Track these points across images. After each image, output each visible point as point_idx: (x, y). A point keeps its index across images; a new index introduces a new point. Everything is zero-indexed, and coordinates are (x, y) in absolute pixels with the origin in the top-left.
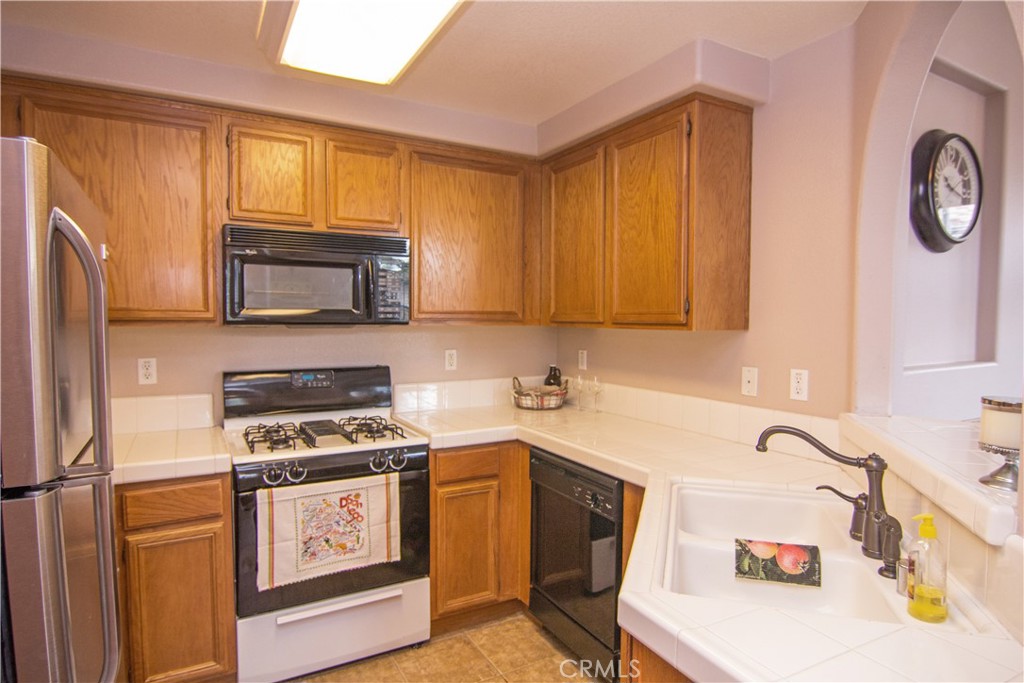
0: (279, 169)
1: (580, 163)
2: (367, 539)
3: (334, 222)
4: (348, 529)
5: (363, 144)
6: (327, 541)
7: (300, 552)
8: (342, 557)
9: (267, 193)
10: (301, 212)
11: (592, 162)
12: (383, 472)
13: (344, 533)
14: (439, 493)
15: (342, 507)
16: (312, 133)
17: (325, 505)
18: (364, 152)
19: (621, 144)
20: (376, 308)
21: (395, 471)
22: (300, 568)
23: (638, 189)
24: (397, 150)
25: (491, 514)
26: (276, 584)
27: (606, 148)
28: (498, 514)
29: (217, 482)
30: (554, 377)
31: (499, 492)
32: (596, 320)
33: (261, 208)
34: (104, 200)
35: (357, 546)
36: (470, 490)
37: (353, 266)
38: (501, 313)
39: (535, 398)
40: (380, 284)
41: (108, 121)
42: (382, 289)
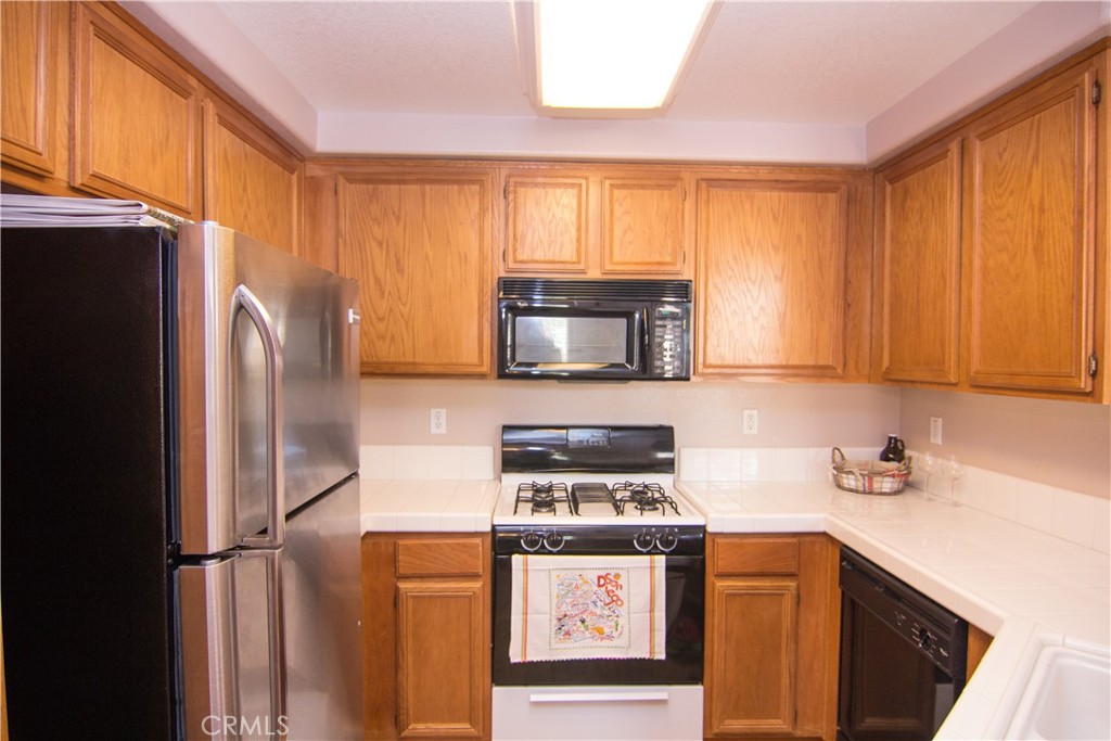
0: (554, 216)
1: (924, 165)
2: (626, 627)
3: (608, 267)
4: (607, 612)
5: (642, 179)
6: (583, 622)
7: (554, 629)
8: (599, 643)
9: (541, 242)
10: (575, 259)
11: (942, 162)
12: (649, 553)
13: (600, 616)
14: (717, 587)
15: (599, 586)
16: (587, 174)
17: (581, 581)
18: (643, 187)
19: (984, 133)
20: (652, 363)
21: (662, 553)
22: (554, 646)
23: (1012, 192)
24: (682, 179)
25: (787, 623)
26: (529, 659)
27: (963, 140)
28: (796, 623)
29: (478, 541)
30: (894, 451)
31: (799, 595)
32: (946, 381)
33: (536, 257)
34: (398, 261)
35: (615, 634)
36: (756, 588)
37: (628, 315)
38: (813, 367)
39: (860, 478)
40: (657, 334)
41: (402, 186)
42: (659, 340)
